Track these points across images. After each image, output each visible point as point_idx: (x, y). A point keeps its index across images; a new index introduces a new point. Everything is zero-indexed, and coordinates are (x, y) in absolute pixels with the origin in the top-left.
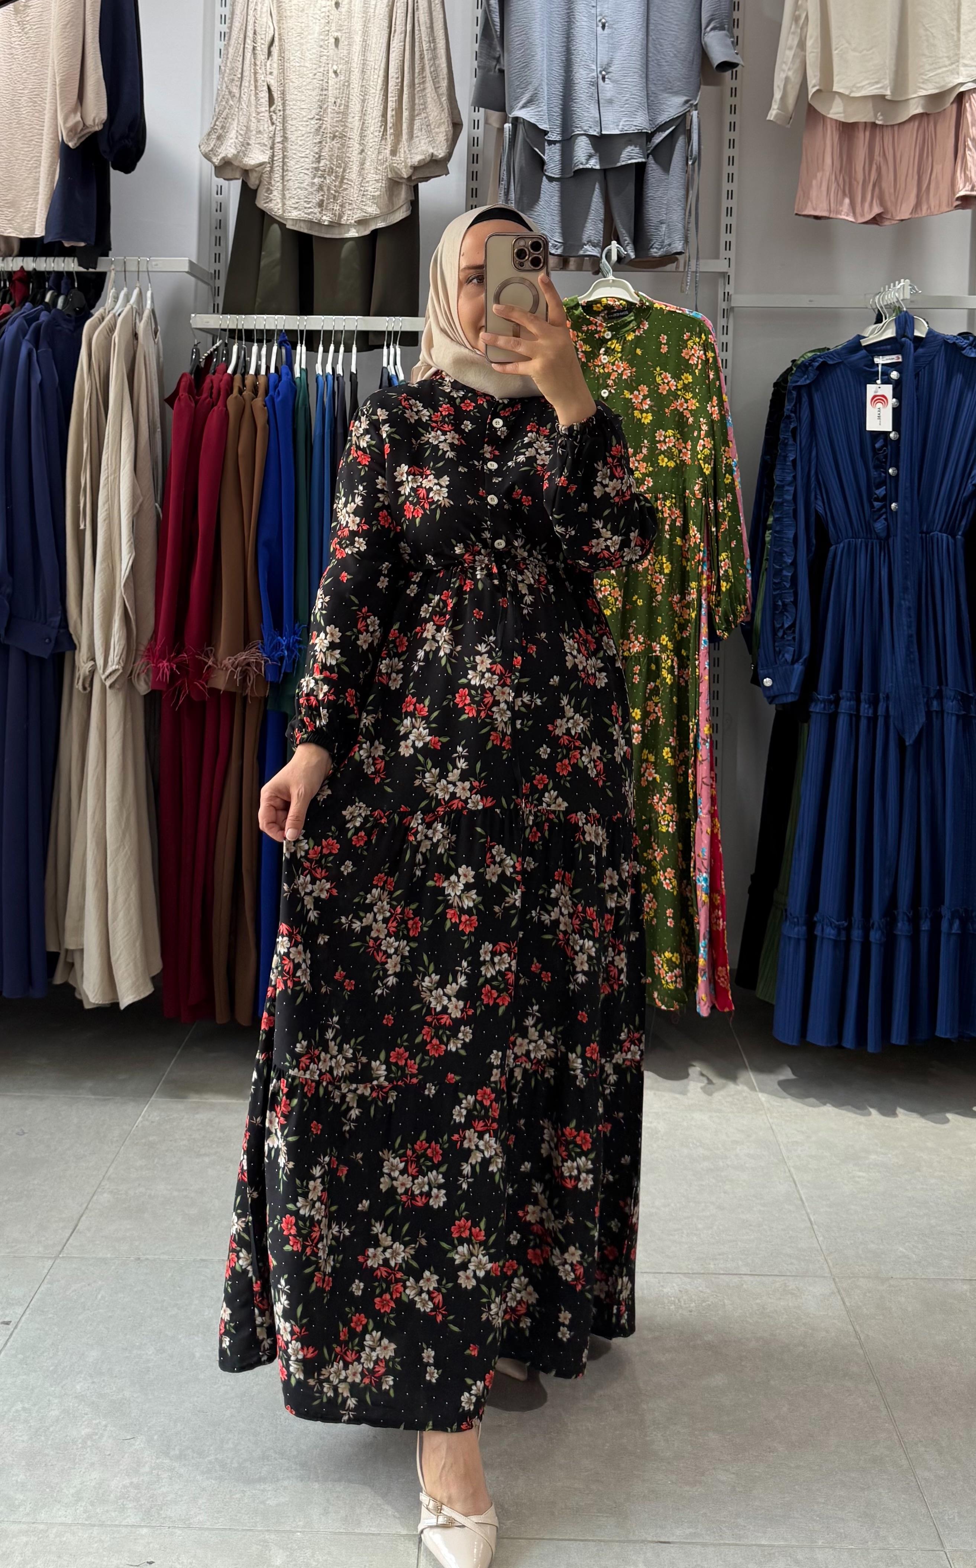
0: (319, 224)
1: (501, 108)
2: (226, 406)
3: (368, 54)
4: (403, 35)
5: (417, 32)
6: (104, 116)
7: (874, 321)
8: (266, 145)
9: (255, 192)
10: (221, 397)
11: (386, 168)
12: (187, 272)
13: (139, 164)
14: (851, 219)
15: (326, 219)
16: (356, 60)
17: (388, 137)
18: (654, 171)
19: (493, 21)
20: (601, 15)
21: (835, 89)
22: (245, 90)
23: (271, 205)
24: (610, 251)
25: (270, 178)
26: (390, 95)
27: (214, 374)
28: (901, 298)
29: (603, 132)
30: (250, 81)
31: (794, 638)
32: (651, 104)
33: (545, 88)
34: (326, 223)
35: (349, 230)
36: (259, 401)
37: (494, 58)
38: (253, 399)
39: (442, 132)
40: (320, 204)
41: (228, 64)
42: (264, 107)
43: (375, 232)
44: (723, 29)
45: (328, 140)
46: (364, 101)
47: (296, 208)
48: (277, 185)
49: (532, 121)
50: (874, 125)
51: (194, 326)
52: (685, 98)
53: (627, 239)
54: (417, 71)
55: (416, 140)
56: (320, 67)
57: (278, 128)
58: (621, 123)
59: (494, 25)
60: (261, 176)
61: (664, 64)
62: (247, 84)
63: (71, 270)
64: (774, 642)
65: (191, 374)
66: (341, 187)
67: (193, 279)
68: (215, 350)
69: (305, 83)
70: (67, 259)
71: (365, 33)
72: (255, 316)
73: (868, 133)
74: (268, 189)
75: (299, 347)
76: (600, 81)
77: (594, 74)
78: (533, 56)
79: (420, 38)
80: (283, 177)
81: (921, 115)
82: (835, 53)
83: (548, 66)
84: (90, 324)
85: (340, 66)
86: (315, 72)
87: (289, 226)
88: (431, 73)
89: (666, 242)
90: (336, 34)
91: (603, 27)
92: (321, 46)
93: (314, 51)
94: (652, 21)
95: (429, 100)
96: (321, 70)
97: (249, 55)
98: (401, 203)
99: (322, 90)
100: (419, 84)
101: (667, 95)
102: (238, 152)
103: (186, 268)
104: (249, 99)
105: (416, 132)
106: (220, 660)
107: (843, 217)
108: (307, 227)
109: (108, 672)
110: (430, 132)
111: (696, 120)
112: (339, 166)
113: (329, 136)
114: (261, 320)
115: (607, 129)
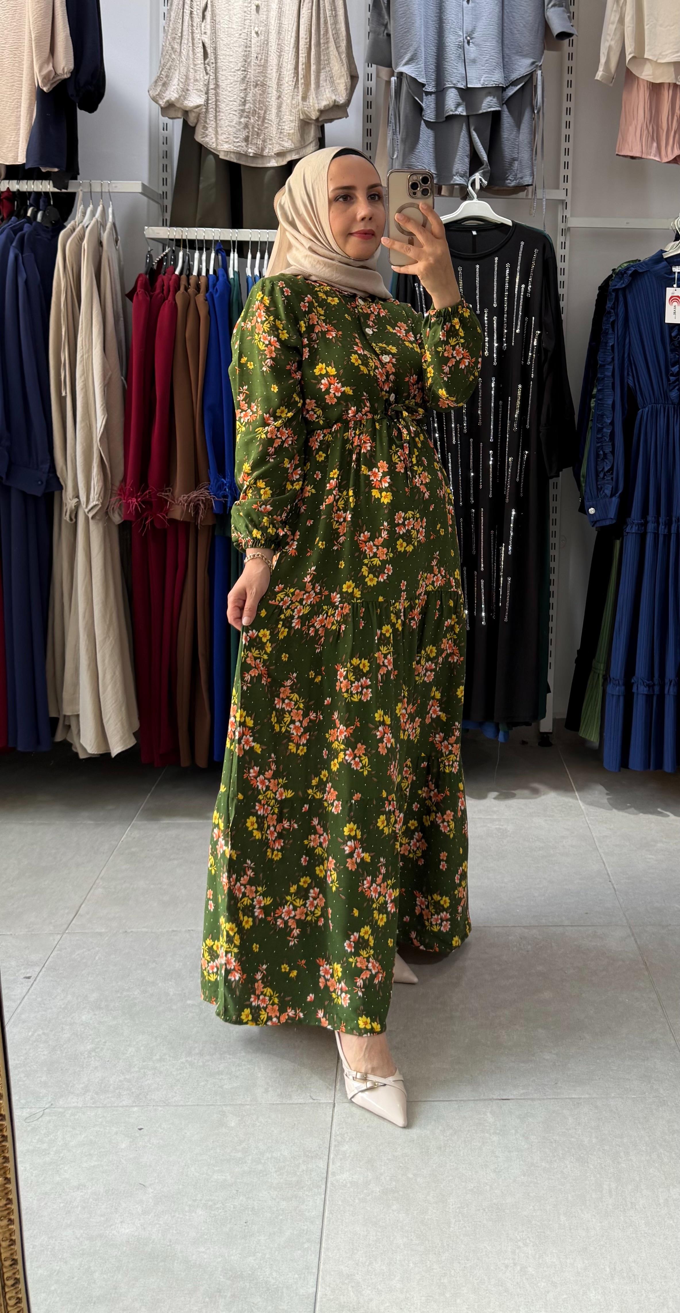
0: (246, 155)
1: (390, 66)
2: (174, 300)
3: (283, 19)
4: (310, 4)
5: (321, 2)
6: (72, 66)
7: (674, 239)
8: (201, 91)
9: (193, 129)
10: (171, 293)
11: (298, 111)
12: (141, 193)
13: (100, 105)
14: (657, 159)
15: (251, 151)
16: (273, 23)
17: (300, 85)
18: (507, 120)
21: (645, 57)
22: (184, 46)
23: (207, 139)
24: (474, 180)
25: (206, 117)
26: (300, 52)
29: (469, 86)
30: (188, 39)
31: (612, 478)
32: (505, 64)
33: (423, 49)
34: (251, 155)
35: (270, 162)
36: (201, 298)
37: (383, 25)
38: (196, 295)
39: (342, 83)
40: (246, 139)
41: (171, 25)
42: (200, 60)
44: (562, 6)
45: (252, 88)
46: (280, 56)
47: (226, 142)
48: (211, 124)
49: (413, 75)
50: (675, 85)
51: (147, 236)
52: (532, 60)
54: (322, 33)
55: (322, 89)
56: (244, 28)
57: (211, 77)
58: (482, 79)
60: (199, 116)
61: (516, 32)
62: (186, 42)
63: (48, 190)
64: (597, 481)
65: (146, 274)
66: (263, 125)
67: (145, 199)
68: (165, 256)
69: (232, 41)
70: (44, 181)
71: (281, 2)
72: (196, 229)
73: (671, 92)
74: (204, 126)
75: (232, 255)
76: (466, 45)
77: (461, 39)
78: (413, 23)
79: (325, 6)
80: (216, 117)
82: (646, 27)
83: (425, 32)
84: (64, 234)
85: (261, 28)
86: (240, 32)
87: (222, 156)
88: (333, 35)
89: (518, 176)
90: (257, 2)
91: (468, 2)
92: (245, 12)
93: (239, 15)
95: (332, 57)
96: (246, 31)
97: (187, 18)
98: (311, 139)
99: (246, 47)
100: (324, 43)
101: (518, 57)
102: (180, 96)
103: (139, 189)
104: (188, 54)
105: (321, 82)
106: (176, 497)
107: (652, 157)
108: (236, 157)
109: (90, 507)
110: (332, 82)
111: (539, 77)
112: (260, 109)
113: (252, 84)
114: (202, 232)
115: (471, 83)
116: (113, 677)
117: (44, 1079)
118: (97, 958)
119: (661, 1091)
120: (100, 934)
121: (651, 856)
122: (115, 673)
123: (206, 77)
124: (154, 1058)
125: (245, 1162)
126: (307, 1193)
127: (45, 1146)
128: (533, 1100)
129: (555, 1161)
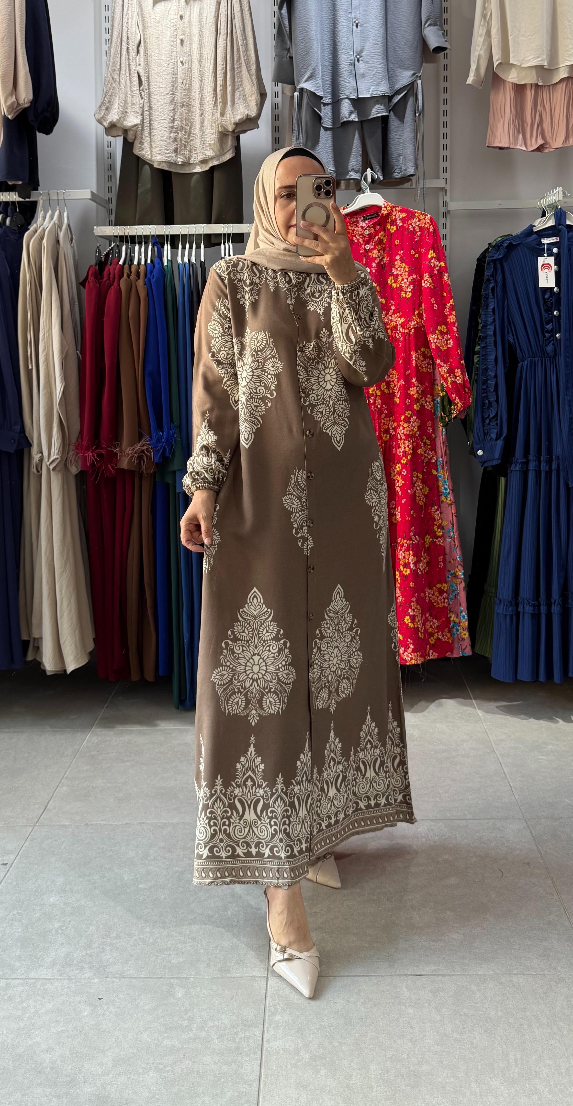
0: (175, 164)
1: (292, 82)
2: (119, 285)
3: (203, 50)
4: (225, 36)
5: (234, 34)
6: (31, 97)
7: (541, 216)
8: (138, 113)
9: (132, 144)
10: (116, 280)
11: (218, 125)
12: (90, 199)
13: (55, 128)
14: (524, 148)
15: (180, 160)
16: (195, 54)
17: (218, 104)
18: (394, 122)
19: (284, 24)
20: (355, 18)
21: (511, 62)
22: (122, 76)
23: (143, 152)
24: (366, 175)
25: (142, 134)
26: (218, 76)
27: (110, 265)
28: (557, 200)
29: (360, 96)
30: (126, 71)
31: (497, 424)
32: (390, 76)
33: (320, 67)
34: (180, 163)
35: (195, 168)
36: (140, 283)
38: (137, 280)
39: (253, 100)
40: (176, 151)
41: (111, 60)
42: (136, 87)
43: (212, 168)
44: (437, 25)
45: (179, 108)
46: (201, 81)
47: (159, 154)
48: (146, 139)
49: (312, 90)
50: (537, 85)
51: (96, 234)
52: (412, 72)
53: (377, 167)
54: (235, 59)
55: (236, 105)
56: (172, 59)
57: (146, 101)
58: (371, 90)
59: (285, 27)
60: (136, 133)
61: (399, 49)
62: (124, 73)
63: (14, 200)
64: (484, 427)
65: (96, 265)
66: (189, 139)
67: (94, 204)
68: (110, 250)
69: (162, 71)
70: (11, 193)
71: (201, 35)
72: (136, 227)
73: (533, 92)
74: (141, 142)
75: (166, 246)
76: (356, 62)
77: (352, 58)
78: (311, 47)
79: (237, 37)
80: (150, 133)
81: (567, 78)
82: (510, 38)
83: (321, 53)
84: (28, 236)
85: (185, 58)
86: (168, 62)
87: (156, 166)
88: (245, 60)
89: (404, 168)
90: (181, 37)
91: (357, 26)
92: (172, 46)
93: (167, 49)
94: (389, 21)
95: (244, 79)
96: (173, 61)
97: (124, 53)
98: (228, 148)
99: (174, 74)
100: (238, 68)
101: (400, 70)
102: (120, 118)
103: (89, 196)
104: (126, 83)
105: (236, 100)
106: (123, 449)
107: (518, 147)
108: (167, 166)
109: (51, 460)
110: (245, 100)
111: (420, 86)
112: (187, 125)
113: (179, 105)
114: (140, 229)
115: (361, 94)
116: (69, 604)
117: (18, 953)
118: (63, 847)
119: (559, 969)
120: (65, 826)
121: (543, 757)
122: (70, 601)
123: (142, 101)
124: (112, 935)
125: (191, 1030)
126: (245, 1058)
127: (19, 1013)
128: (443, 975)
129: (465, 1031)
